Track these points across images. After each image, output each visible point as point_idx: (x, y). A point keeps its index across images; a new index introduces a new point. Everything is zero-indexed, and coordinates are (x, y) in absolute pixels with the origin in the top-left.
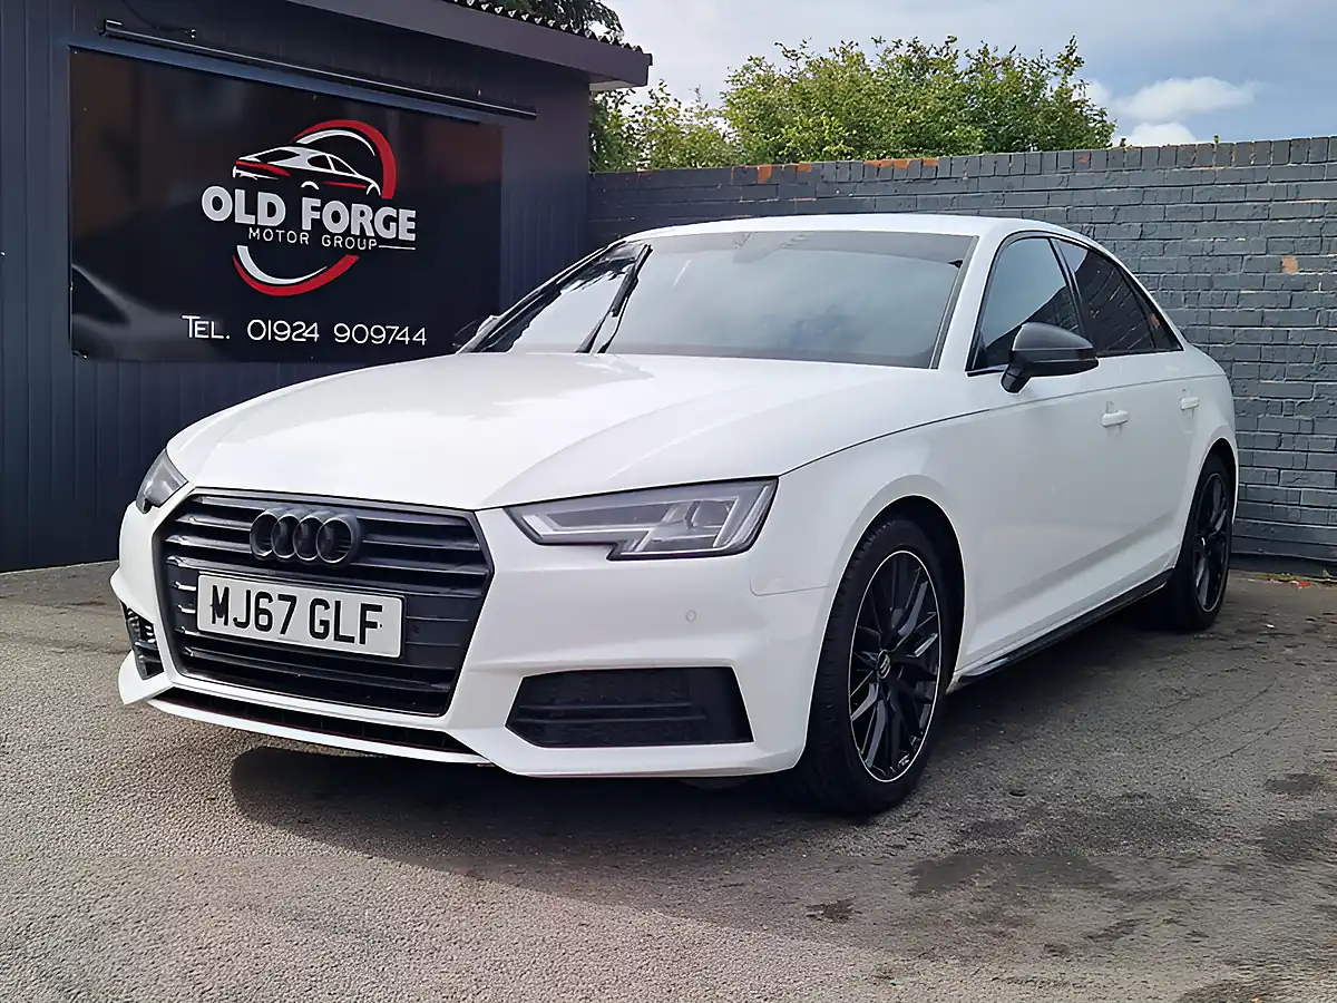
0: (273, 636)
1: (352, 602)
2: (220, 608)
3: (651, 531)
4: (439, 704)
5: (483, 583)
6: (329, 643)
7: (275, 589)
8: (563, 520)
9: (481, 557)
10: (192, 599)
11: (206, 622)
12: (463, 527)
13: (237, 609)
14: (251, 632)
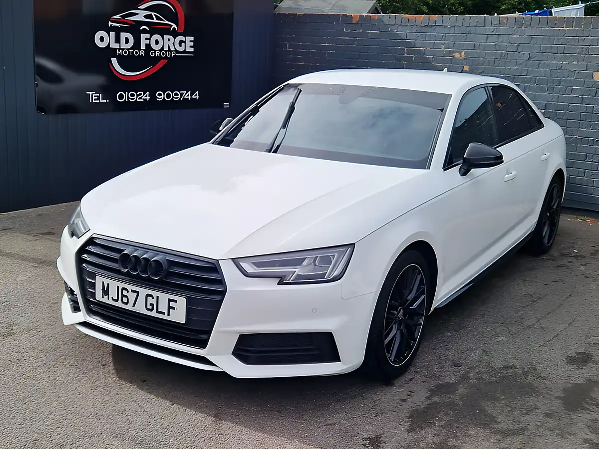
0: (129, 307)
1: (164, 297)
2: (106, 292)
3: (298, 270)
4: (203, 344)
5: (223, 293)
6: (154, 314)
7: (130, 287)
8: (258, 265)
9: (221, 282)
10: (93, 285)
11: (99, 296)
12: (213, 267)
13: (113, 293)
14: (119, 304)
